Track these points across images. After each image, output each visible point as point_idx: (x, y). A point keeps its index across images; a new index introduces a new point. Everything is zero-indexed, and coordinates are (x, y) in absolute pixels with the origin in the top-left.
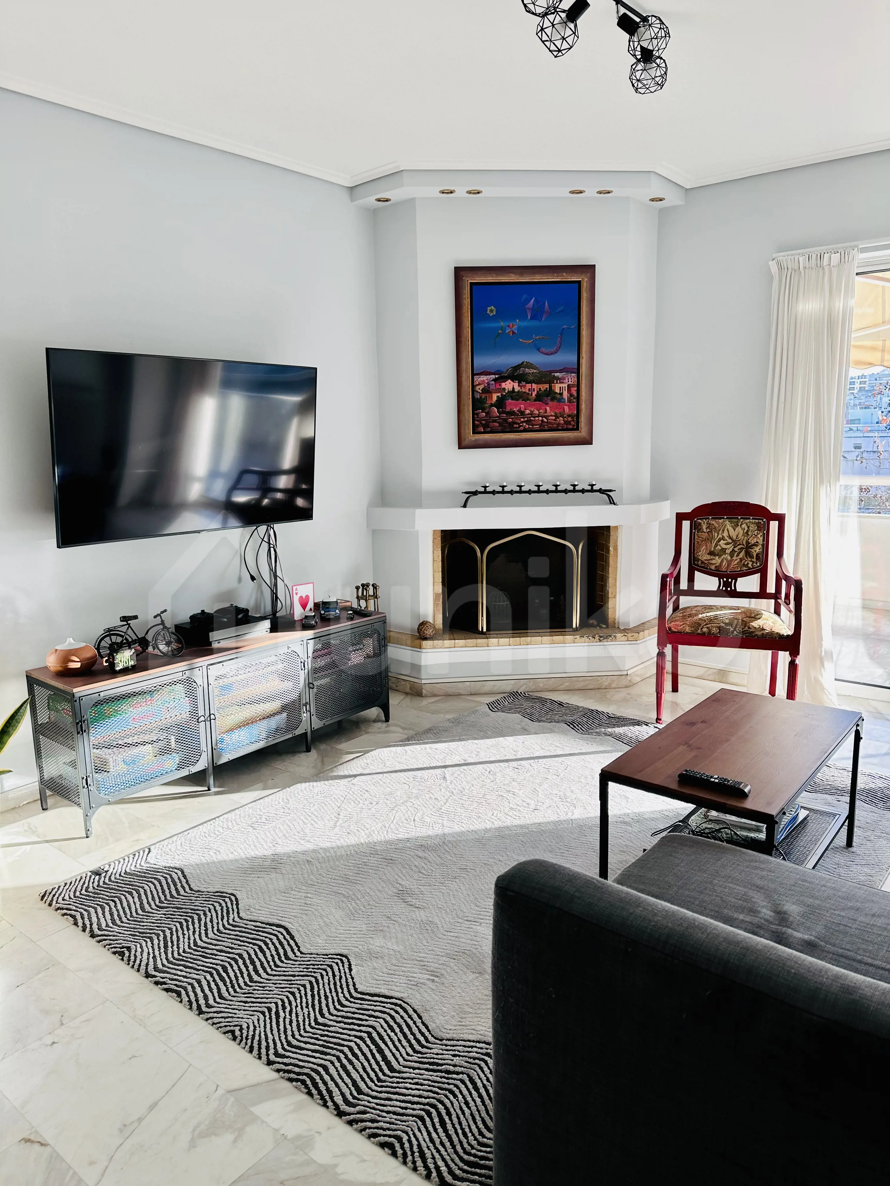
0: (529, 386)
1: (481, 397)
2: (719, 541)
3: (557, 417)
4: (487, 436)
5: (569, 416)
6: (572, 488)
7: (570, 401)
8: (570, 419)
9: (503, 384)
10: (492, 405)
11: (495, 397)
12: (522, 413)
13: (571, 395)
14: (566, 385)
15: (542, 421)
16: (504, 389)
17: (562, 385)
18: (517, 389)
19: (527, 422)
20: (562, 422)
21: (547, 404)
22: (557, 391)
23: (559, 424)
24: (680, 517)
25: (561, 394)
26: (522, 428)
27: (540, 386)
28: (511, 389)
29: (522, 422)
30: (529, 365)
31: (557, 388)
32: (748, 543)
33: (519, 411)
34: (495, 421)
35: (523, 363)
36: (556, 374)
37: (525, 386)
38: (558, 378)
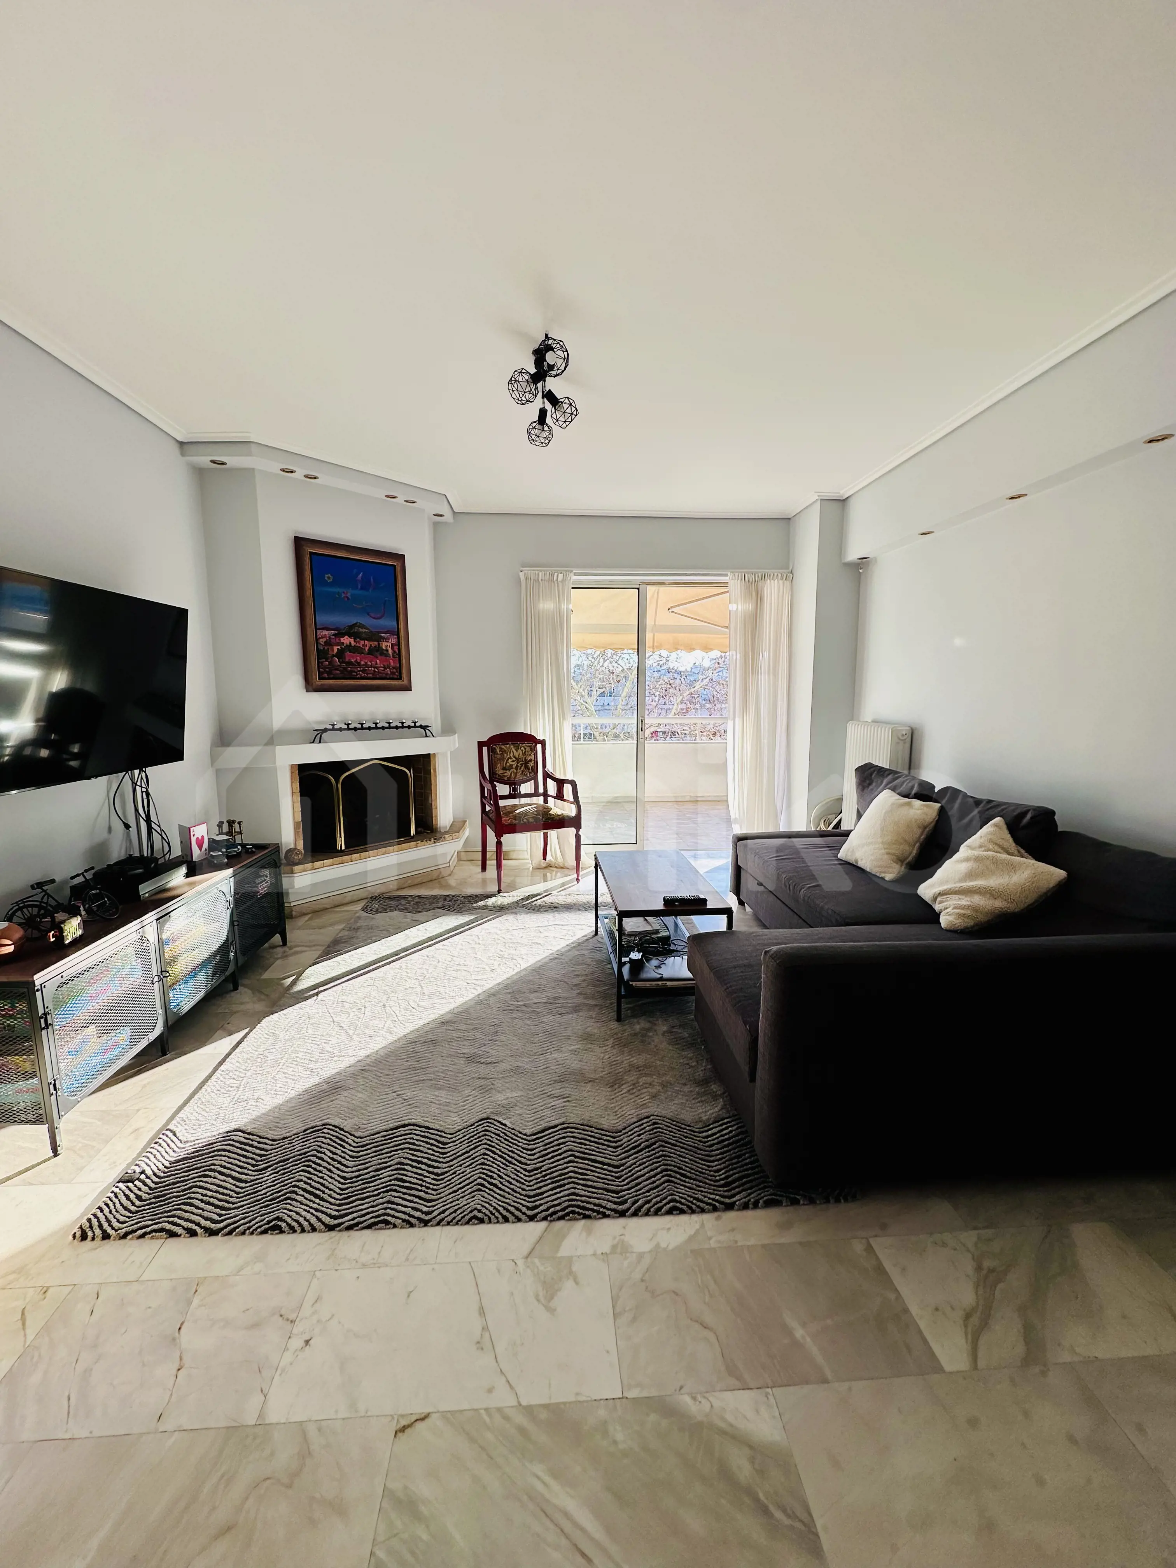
0: (362, 642)
1: (324, 649)
2: (508, 760)
3: (385, 668)
4: (331, 682)
5: (394, 668)
6: (400, 725)
7: (393, 656)
8: (395, 670)
9: (342, 639)
10: (334, 656)
11: (336, 649)
12: (359, 664)
13: (395, 652)
14: (389, 644)
15: (374, 671)
16: (343, 643)
17: (387, 644)
18: (353, 643)
19: (362, 671)
20: (389, 672)
21: (377, 658)
22: (384, 648)
23: (387, 674)
24: (481, 744)
25: (387, 651)
26: (359, 676)
27: (371, 643)
28: (348, 643)
29: (359, 671)
30: (363, 626)
31: (384, 645)
32: (525, 760)
33: (356, 661)
34: (337, 669)
35: (356, 623)
36: (383, 635)
37: (359, 642)
38: (384, 638)
